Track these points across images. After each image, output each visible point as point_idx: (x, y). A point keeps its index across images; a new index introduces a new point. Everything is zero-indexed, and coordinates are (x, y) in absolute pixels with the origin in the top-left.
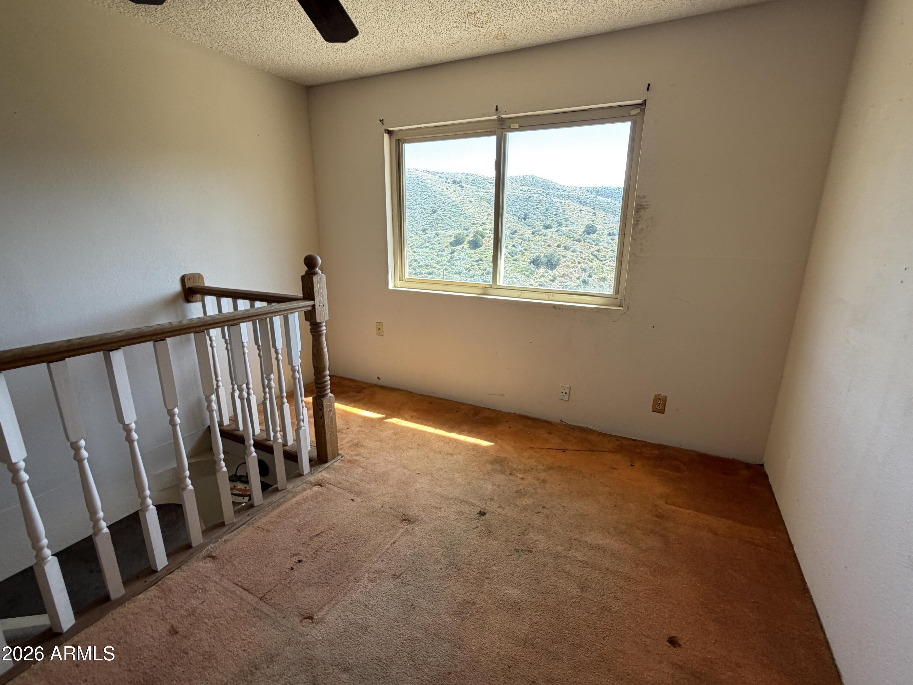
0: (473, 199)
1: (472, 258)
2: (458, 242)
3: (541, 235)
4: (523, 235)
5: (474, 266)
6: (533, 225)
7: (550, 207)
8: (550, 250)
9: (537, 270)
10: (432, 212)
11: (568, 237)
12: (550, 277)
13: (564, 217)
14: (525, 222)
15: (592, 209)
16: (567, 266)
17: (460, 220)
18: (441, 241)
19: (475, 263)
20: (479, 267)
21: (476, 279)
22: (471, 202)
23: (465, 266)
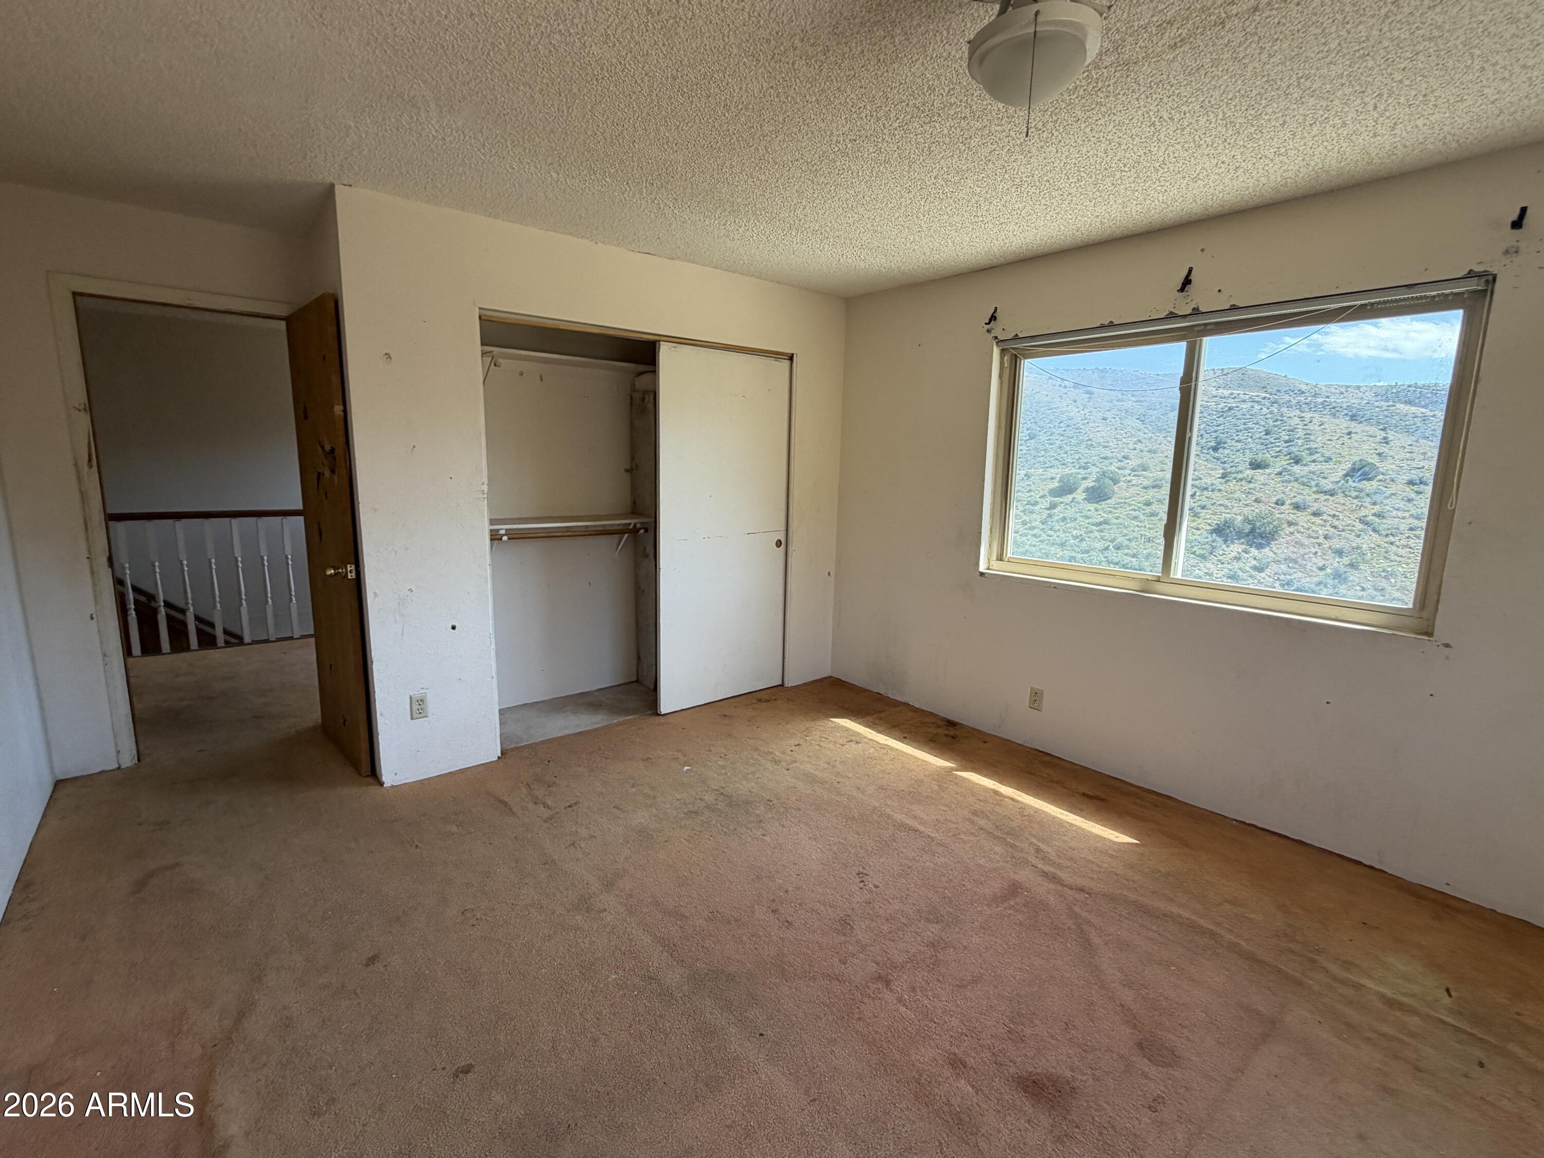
0: (1109, 415)
1: (1088, 518)
2: (1066, 488)
3: (1241, 480)
4: (1201, 479)
5: (1092, 532)
6: (1232, 462)
7: (1276, 426)
8: (1262, 508)
9: (1224, 546)
10: (1028, 437)
11: (1304, 485)
12: (1254, 562)
13: (1308, 446)
14: (1217, 455)
15: (1381, 429)
16: (1296, 543)
17: (1080, 451)
18: (1033, 488)
19: (1094, 528)
20: (1102, 534)
21: (1093, 555)
22: (1104, 419)
23: (1074, 532)
